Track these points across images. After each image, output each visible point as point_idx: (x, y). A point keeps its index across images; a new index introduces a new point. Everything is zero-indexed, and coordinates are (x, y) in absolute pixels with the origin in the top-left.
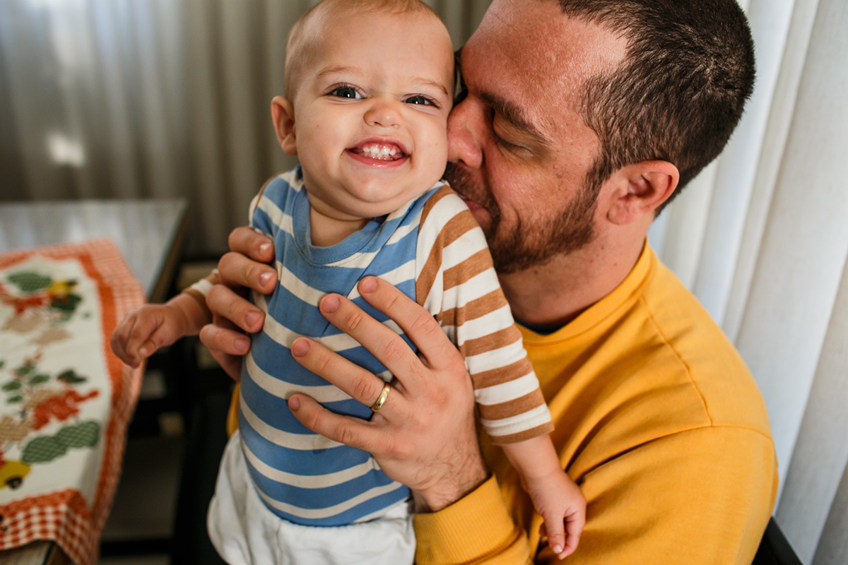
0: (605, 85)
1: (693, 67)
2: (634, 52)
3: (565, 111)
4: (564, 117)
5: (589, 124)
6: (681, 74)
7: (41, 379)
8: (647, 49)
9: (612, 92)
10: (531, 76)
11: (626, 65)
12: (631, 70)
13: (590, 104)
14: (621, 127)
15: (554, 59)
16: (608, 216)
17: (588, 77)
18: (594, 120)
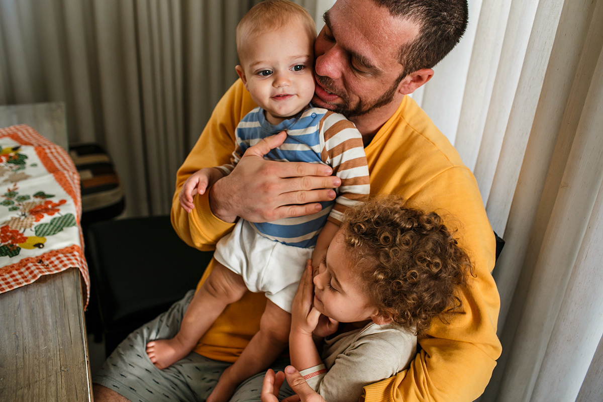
0: (409, 47)
1: (446, 31)
2: (422, 31)
3: (390, 59)
4: (389, 61)
5: (400, 63)
6: (441, 36)
7: (24, 198)
8: (427, 28)
9: (412, 50)
10: (375, 45)
11: (419, 37)
12: (421, 38)
13: (402, 55)
14: (413, 61)
15: (387, 38)
16: (399, 91)
17: (402, 44)
18: (402, 61)
